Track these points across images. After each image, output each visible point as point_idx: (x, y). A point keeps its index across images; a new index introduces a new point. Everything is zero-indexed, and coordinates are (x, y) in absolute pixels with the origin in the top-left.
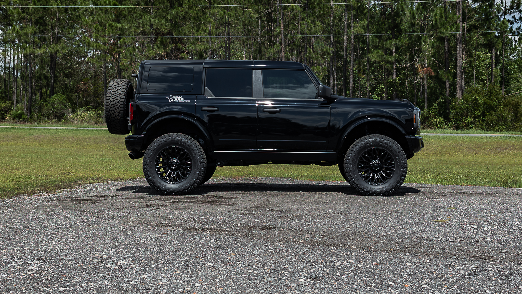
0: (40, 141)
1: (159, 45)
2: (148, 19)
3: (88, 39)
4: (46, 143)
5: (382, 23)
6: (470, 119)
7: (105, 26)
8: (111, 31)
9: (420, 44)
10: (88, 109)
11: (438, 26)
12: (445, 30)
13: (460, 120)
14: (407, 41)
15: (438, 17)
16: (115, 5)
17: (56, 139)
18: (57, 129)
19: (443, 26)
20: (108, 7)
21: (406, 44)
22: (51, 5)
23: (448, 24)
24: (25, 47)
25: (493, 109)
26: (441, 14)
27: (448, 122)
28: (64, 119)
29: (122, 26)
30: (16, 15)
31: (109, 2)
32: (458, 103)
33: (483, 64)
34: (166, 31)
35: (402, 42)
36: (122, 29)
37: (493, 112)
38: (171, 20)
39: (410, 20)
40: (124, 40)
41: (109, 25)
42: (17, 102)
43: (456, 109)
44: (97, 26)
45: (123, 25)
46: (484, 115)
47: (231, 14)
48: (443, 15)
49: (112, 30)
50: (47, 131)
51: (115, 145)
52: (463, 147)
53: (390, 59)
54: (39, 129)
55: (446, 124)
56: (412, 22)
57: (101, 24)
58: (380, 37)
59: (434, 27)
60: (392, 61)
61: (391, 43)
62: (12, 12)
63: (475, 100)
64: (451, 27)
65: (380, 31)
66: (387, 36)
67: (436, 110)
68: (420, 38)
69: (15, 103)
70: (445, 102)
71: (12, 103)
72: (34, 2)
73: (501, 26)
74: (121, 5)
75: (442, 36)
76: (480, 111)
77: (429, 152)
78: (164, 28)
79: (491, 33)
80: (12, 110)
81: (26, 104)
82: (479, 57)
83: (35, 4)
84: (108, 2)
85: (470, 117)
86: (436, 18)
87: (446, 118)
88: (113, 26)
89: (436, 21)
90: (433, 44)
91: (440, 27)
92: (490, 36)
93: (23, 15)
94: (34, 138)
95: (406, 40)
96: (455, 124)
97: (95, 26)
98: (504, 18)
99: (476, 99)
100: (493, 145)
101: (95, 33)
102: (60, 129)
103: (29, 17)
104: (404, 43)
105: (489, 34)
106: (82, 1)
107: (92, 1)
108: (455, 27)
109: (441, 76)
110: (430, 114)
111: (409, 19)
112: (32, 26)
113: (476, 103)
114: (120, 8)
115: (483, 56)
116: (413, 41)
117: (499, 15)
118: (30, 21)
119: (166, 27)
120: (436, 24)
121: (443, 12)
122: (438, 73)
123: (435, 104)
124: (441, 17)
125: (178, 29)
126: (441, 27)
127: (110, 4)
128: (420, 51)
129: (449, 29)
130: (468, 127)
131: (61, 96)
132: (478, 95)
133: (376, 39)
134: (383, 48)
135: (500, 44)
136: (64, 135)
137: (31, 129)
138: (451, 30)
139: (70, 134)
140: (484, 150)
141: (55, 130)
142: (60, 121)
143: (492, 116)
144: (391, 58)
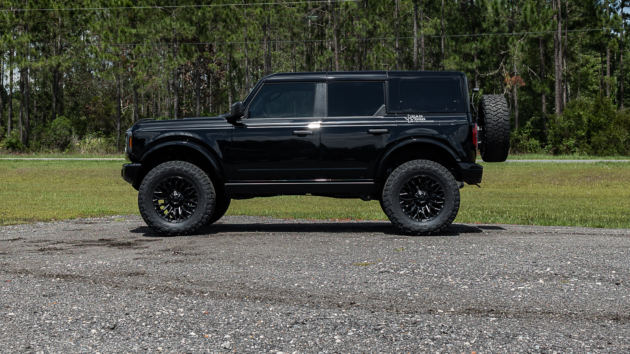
0: (24, 175)
1: (182, 54)
2: (168, 22)
3: (95, 48)
4: (30, 178)
5: (459, 22)
6: (572, 142)
7: (117, 31)
8: (123, 38)
9: (507, 48)
10: (99, 136)
11: (528, 24)
12: (537, 29)
13: (560, 142)
14: (491, 43)
15: (528, 13)
16: (128, 5)
17: (44, 172)
18: (49, 161)
19: (535, 23)
20: (121, 9)
21: (489, 47)
22: (52, 8)
23: (541, 22)
24: (20, 60)
25: (600, 128)
26: (532, 8)
27: (545, 145)
28: (68, 148)
29: (137, 31)
30: (8, 21)
31: (121, 3)
32: (557, 121)
33: (592, 70)
34: (190, 37)
35: (484, 45)
36: (137, 35)
37: (601, 132)
38: (197, 23)
39: (493, 17)
40: (139, 48)
41: (121, 32)
42: (12, 128)
43: (554, 129)
44: (107, 33)
45: (139, 30)
46: (589, 135)
47: (269, 14)
48: (535, 9)
49: (126, 38)
50: (35, 163)
51: (115, 179)
52: (543, 177)
53: (470, 67)
54: (27, 161)
55: (543, 147)
56: (495, 20)
57: (111, 30)
58: (457, 40)
59: (525, 26)
60: (473, 69)
61: (471, 47)
62: (3, 16)
63: (578, 117)
64: (545, 25)
65: (458, 32)
66: (466, 38)
67: (530, 130)
68: (506, 39)
69: (9, 129)
70: (541, 120)
71: (6, 130)
72: (31, 4)
73: (613, 22)
74: (136, 5)
75: (534, 36)
76: (584, 130)
77: (500, 182)
78: (187, 33)
79: (599, 31)
80: (5, 137)
81: (22, 130)
82: (587, 61)
83: (31, 7)
84: (119, 2)
85: (572, 138)
86: (525, 14)
87: (543, 139)
88: (126, 32)
89: (526, 18)
90: (523, 46)
91: (530, 24)
92: (598, 35)
93: (17, 20)
94: (18, 171)
95: (489, 42)
96: (553, 147)
97: (104, 32)
98: (622, 11)
99: (580, 116)
100: (582, 173)
101: (105, 41)
102: (53, 161)
103: (24, 22)
104: (487, 46)
105: (597, 33)
106: (89, 2)
107: (101, 2)
108: (550, 26)
109: (535, 86)
110: (522, 135)
111: (492, 15)
112: (28, 34)
113: (580, 120)
114: (134, 10)
115: (593, 60)
116: (497, 43)
117: (615, 7)
118: (26, 27)
119: (190, 32)
120: (526, 21)
121: (534, 6)
122: (531, 83)
123: (529, 123)
124: (532, 12)
125: (206, 34)
126: (532, 25)
127: (122, 5)
128: (507, 55)
129: (543, 28)
130: (569, 151)
131: (65, 119)
132: (583, 110)
133: (452, 42)
134: (461, 52)
135: (616, 45)
136: (54, 168)
137: (17, 161)
138: (545, 29)
139: (62, 167)
140: (569, 179)
141: (46, 161)
142: (63, 150)
143: (599, 136)
144: (471, 65)
